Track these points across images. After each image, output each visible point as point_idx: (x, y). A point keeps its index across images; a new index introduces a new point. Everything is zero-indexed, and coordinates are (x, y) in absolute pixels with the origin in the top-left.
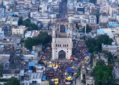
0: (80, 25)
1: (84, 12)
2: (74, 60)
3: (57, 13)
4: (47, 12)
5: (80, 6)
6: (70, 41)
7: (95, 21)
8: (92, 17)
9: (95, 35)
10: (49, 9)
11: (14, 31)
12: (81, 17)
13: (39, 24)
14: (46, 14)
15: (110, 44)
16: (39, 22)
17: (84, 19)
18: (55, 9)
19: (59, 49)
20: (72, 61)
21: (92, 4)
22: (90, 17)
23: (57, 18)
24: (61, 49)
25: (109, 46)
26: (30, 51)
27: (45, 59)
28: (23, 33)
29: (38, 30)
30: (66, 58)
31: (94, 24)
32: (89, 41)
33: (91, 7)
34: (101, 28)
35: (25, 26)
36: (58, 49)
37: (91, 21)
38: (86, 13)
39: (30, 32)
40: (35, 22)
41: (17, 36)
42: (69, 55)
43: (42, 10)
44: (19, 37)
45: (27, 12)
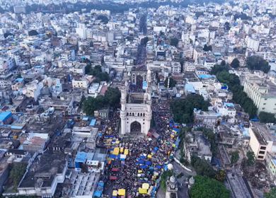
0: (161, 75)
1: (165, 56)
2: (153, 137)
3: (135, 58)
4: (123, 56)
5: (160, 49)
6: (147, 109)
7: (179, 69)
8: (176, 64)
9: (181, 92)
10: (126, 53)
11: (75, 83)
12: (162, 65)
13: (112, 72)
14: (121, 59)
15: (206, 110)
16: (113, 69)
17: (165, 67)
18: (133, 52)
19: (132, 120)
20: (150, 139)
21: (174, 47)
22: (173, 64)
23: (135, 64)
24: (134, 120)
25: (205, 114)
26: (88, 120)
27: (110, 133)
28: (86, 87)
29: (107, 82)
30: (142, 132)
31: (177, 74)
32: (175, 103)
33: (172, 51)
34: (189, 81)
35: (91, 76)
36: (130, 119)
37: (174, 69)
38: (167, 59)
39: (97, 85)
40: (107, 70)
41: (79, 91)
42: (145, 128)
43: (117, 54)
44: (80, 92)
45: (101, 55)
